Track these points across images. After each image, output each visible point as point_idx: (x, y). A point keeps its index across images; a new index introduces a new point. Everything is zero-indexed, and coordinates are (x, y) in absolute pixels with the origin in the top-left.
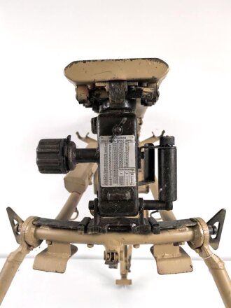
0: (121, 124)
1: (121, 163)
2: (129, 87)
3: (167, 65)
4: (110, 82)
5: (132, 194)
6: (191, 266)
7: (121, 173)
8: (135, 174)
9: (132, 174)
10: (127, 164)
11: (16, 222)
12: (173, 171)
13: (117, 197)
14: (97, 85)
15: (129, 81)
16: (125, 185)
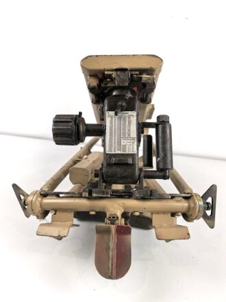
0: (126, 99)
1: (124, 134)
2: (132, 75)
3: (162, 60)
4: (117, 70)
5: (134, 160)
6: (188, 234)
7: (123, 142)
8: (136, 143)
9: (133, 143)
10: (129, 135)
11: (22, 197)
12: (168, 143)
13: (120, 160)
14: (106, 73)
15: (131, 70)
16: (127, 152)
